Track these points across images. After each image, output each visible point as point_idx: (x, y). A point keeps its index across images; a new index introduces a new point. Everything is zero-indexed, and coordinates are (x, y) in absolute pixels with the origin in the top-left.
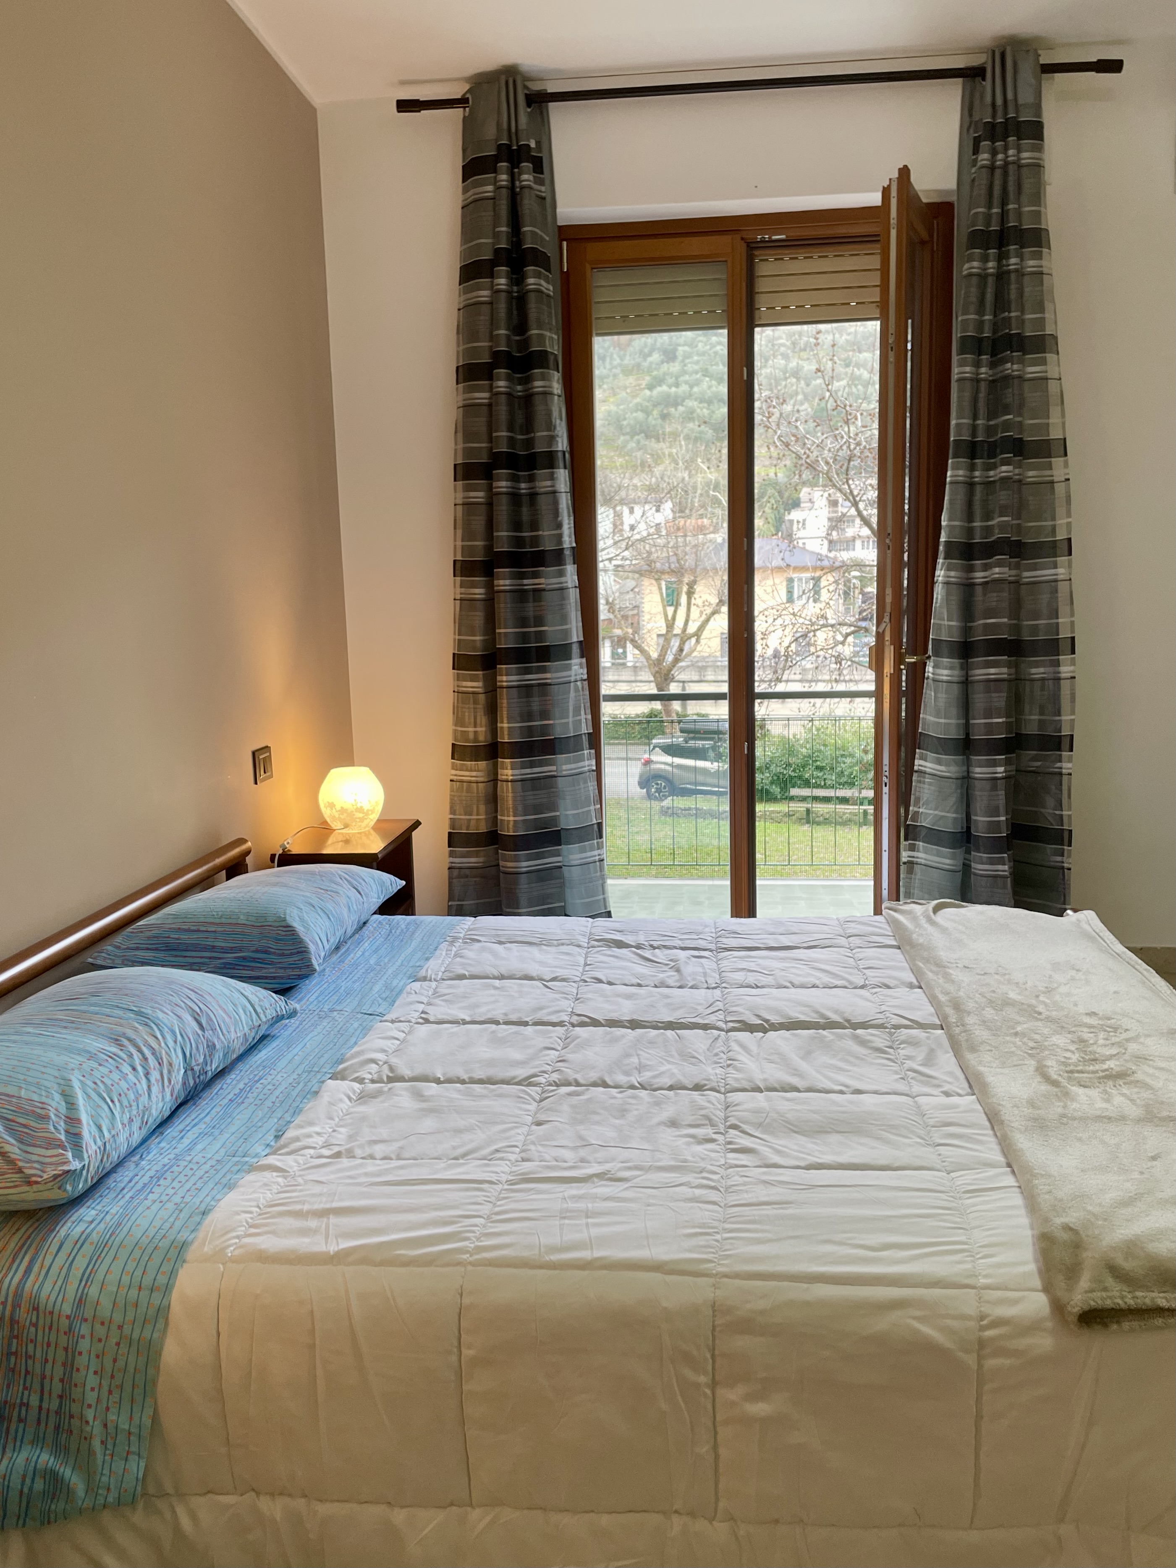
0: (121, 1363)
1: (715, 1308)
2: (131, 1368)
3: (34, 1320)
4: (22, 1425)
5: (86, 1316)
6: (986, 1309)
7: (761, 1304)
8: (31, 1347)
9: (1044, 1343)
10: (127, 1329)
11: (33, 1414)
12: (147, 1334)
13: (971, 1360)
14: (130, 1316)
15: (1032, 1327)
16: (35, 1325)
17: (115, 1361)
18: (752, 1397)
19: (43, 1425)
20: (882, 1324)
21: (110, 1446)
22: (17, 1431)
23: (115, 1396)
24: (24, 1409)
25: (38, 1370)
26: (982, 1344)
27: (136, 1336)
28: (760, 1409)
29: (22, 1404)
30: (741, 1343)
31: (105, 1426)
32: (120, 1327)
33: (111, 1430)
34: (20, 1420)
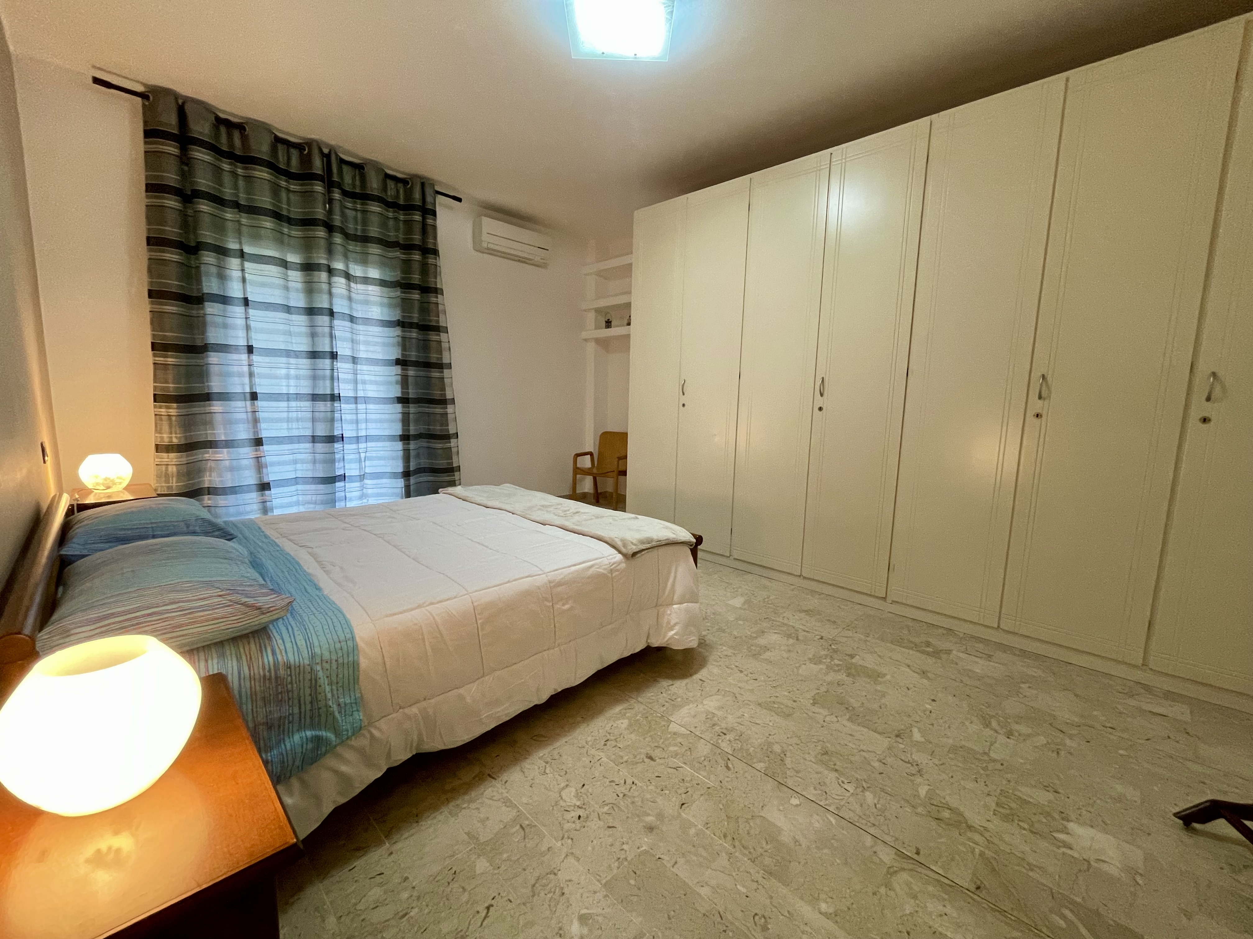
0: (341, 676)
1: (550, 582)
2: (346, 675)
3: (289, 673)
4: (291, 725)
5: (317, 661)
6: (610, 561)
7: (562, 576)
8: (289, 686)
9: (623, 565)
10: (340, 661)
11: (296, 717)
12: (351, 659)
13: (610, 575)
14: (340, 654)
15: (620, 563)
16: (291, 675)
17: (337, 676)
18: (563, 605)
19: (303, 720)
20: (591, 571)
21: (343, 713)
22: (289, 728)
23: (341, 690)
24: (291, 717)
25: (295, 696)
26: (611, 570)
27: (346, 661)
28: (567, 607)
29: (290, 714)
30: (559, 589)
31: (339, 705)
32: (336, 661)
33: (343, 705)
34: (289, 723)
